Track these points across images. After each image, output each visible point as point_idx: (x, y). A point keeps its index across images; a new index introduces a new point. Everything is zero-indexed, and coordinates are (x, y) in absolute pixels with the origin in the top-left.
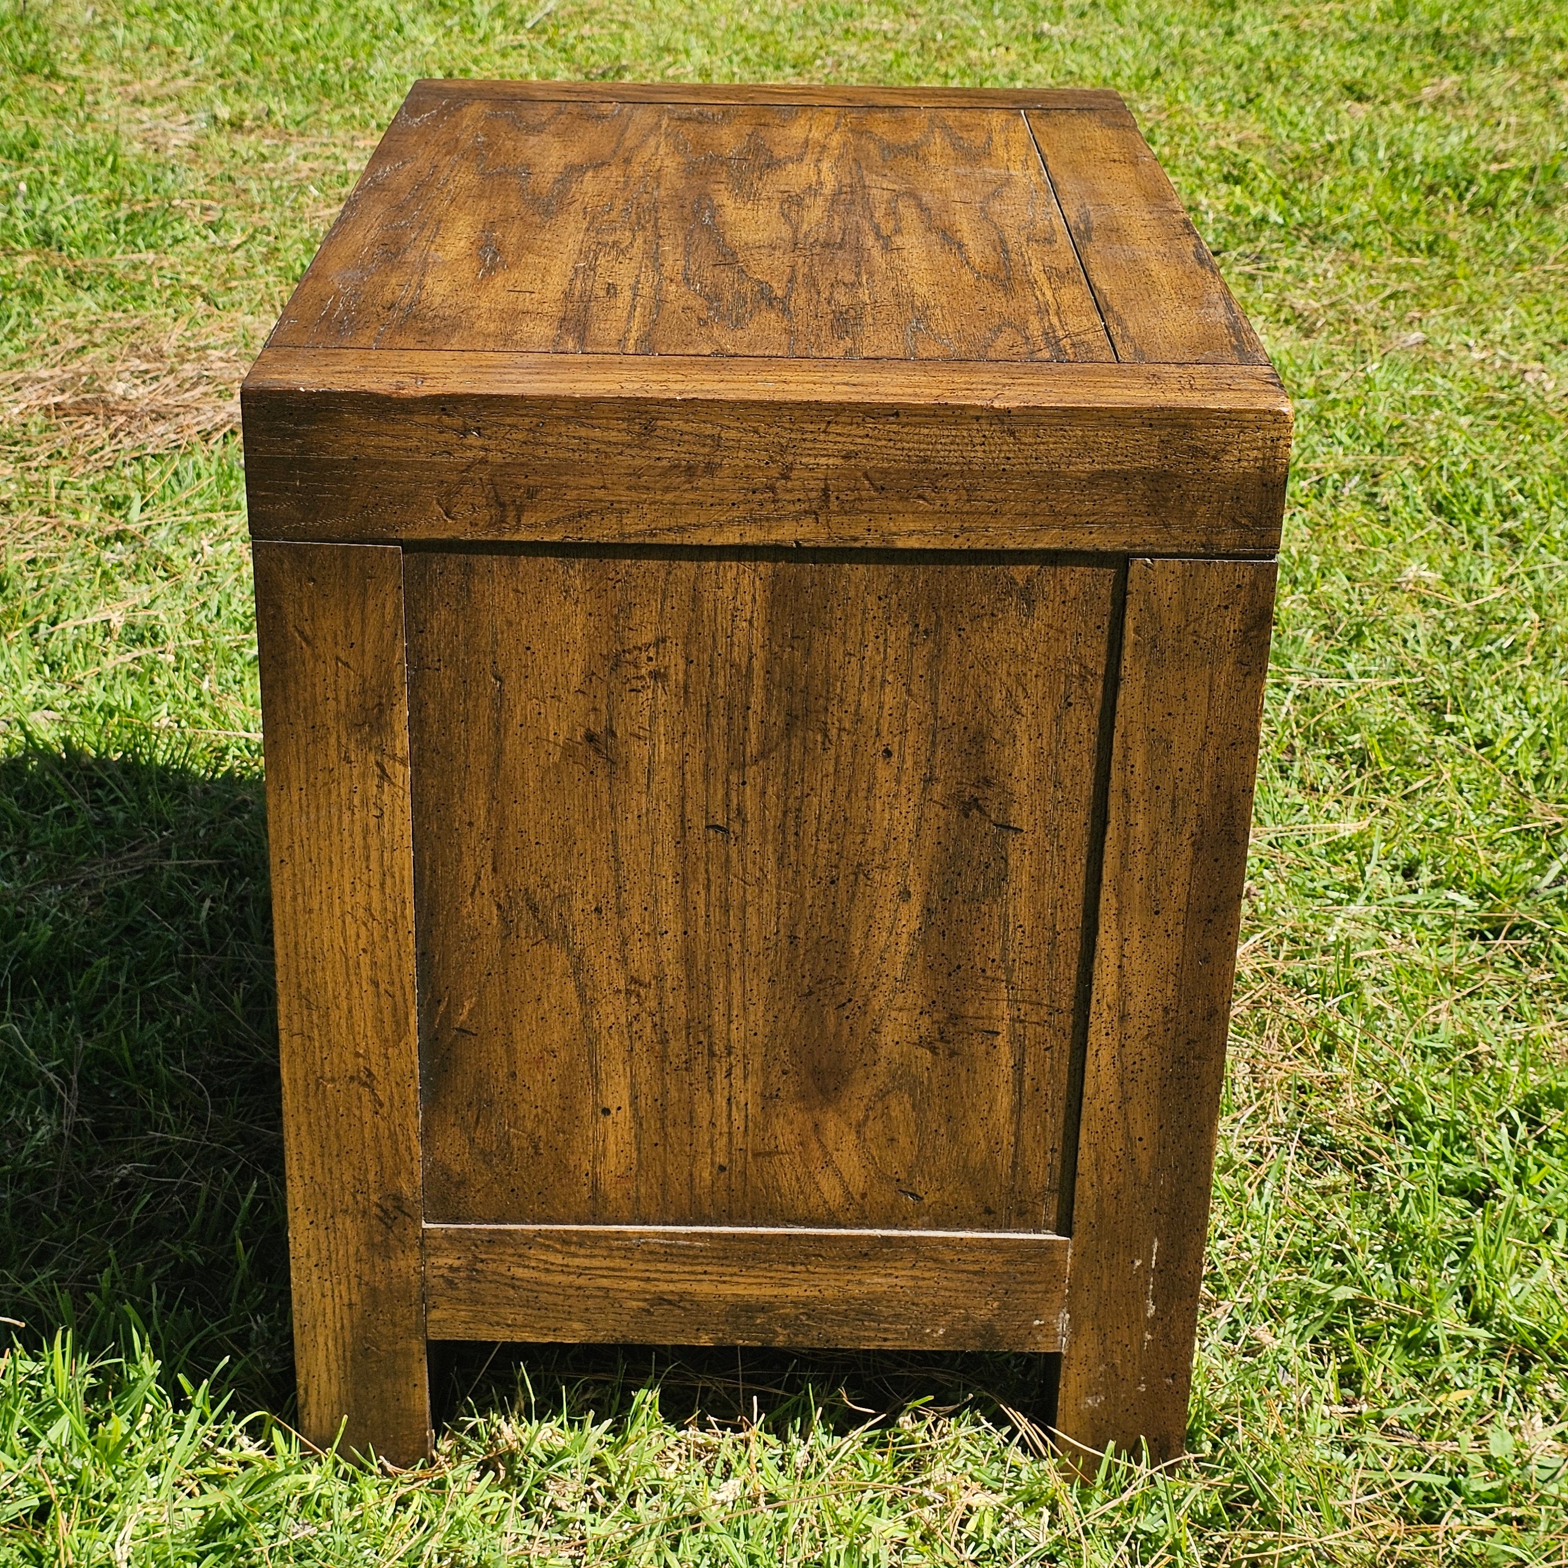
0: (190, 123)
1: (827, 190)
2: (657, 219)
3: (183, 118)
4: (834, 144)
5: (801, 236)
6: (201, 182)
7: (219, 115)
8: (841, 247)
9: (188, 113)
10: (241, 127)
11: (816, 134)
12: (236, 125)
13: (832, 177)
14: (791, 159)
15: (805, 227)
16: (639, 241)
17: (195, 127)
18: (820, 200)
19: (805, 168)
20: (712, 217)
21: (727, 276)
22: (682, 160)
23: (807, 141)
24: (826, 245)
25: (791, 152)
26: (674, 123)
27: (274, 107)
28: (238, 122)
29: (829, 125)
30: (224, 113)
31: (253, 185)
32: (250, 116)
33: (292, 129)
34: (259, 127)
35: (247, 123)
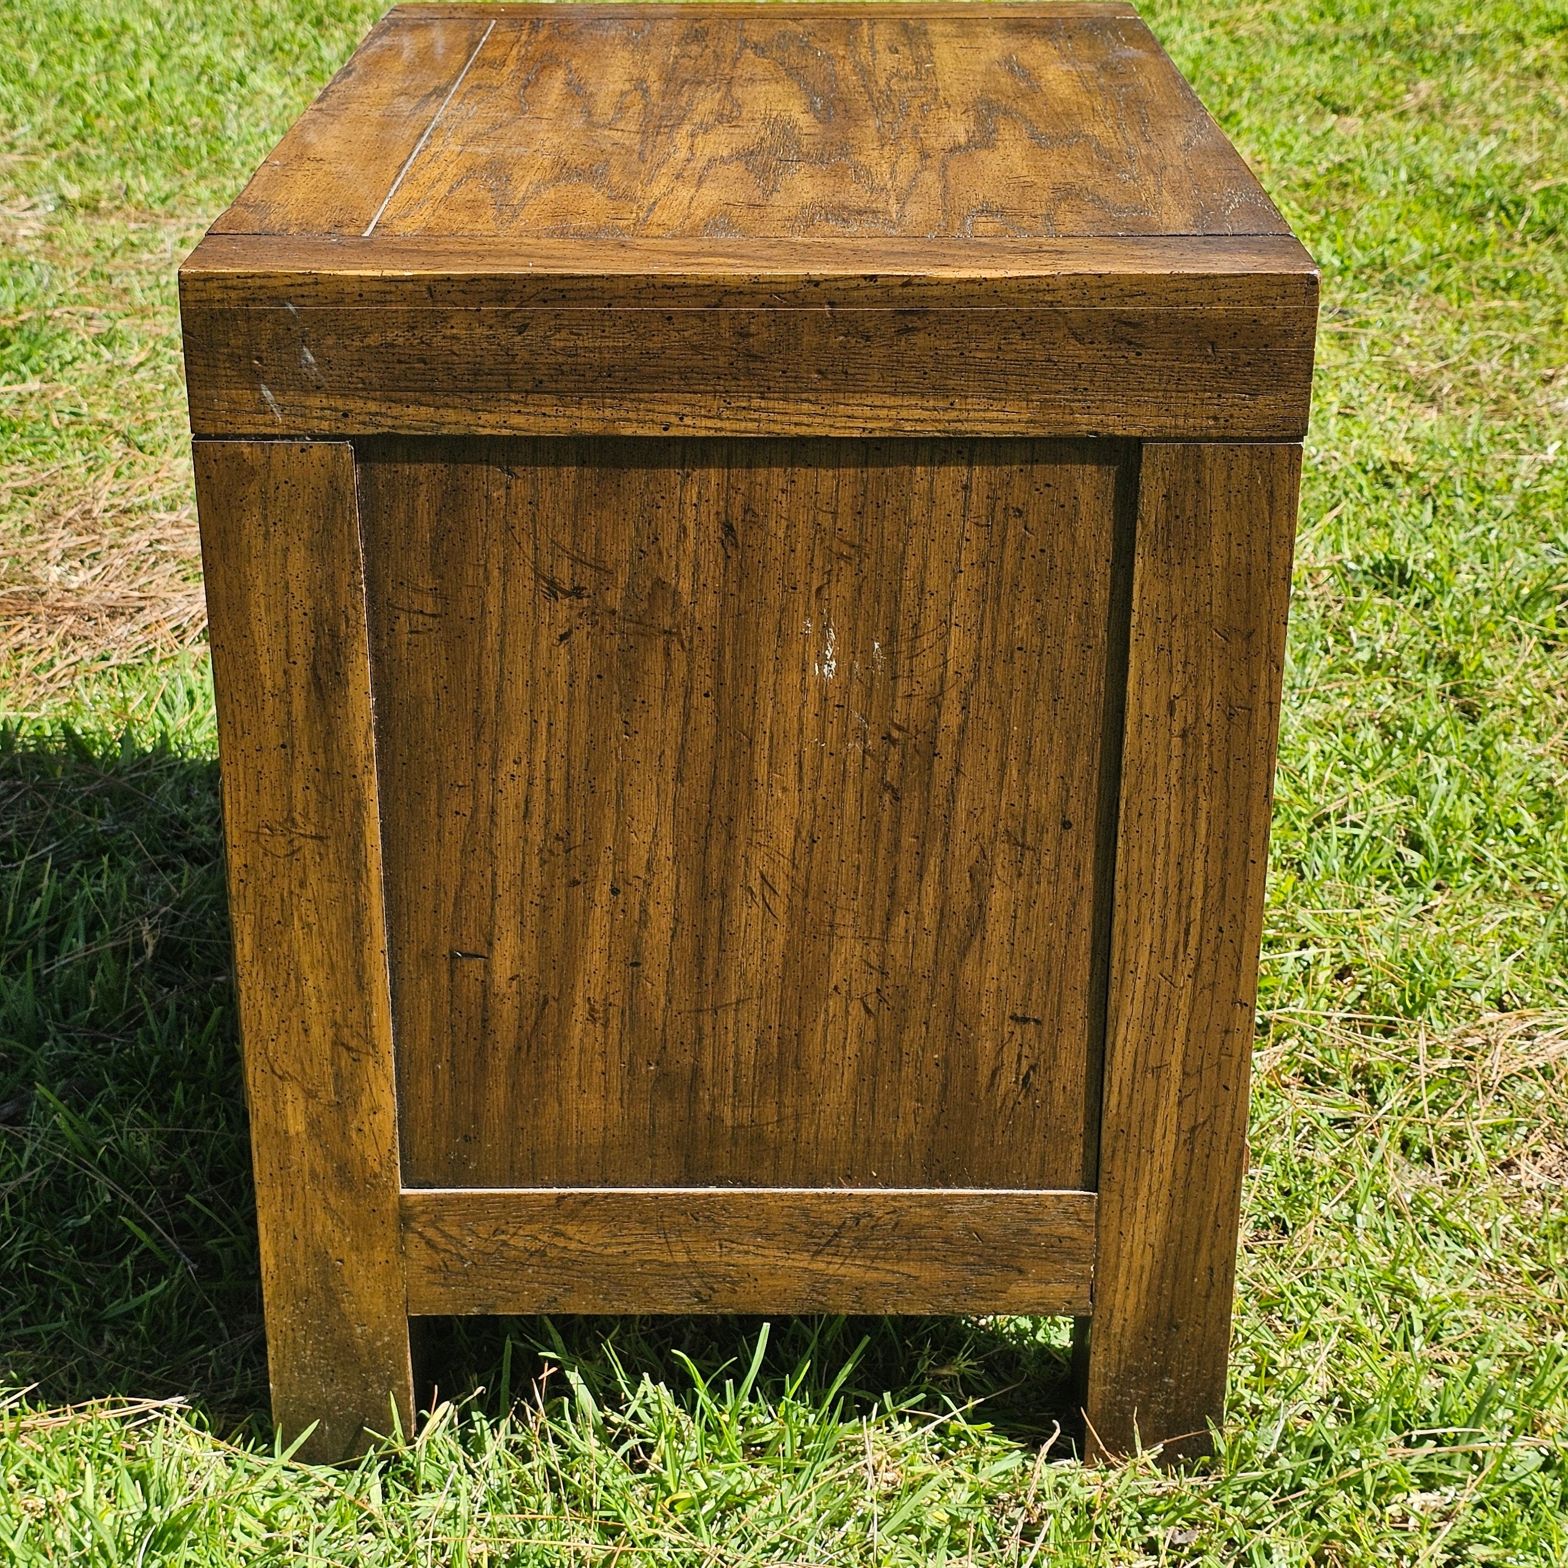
0: (33, 207)
1: (687, 128)
2: (871, 99)
3: (23, 200)
4: (664, 181)
5: (723, 89)
6: (72, 283)
7: (69, 196)
8: (686, 81)
9: (29, 196)
10: (96, 209)
11: (684, 193)
12: (91, 208)
13: (677, 141)
14: (723, 160)
15: (718, 96)
16: (882, 82)
17: (40, 212)
18: (697, 119)
19: (707, 151)
20: (813, 103)
21: (795, 60)
22: (857, 158)
23: (700, 183)
24: (699, 83)
25: (722, 170)
26: (881, 206)
27: (133, 184)
28: (93, 204)
29: (663, 208)
30: (73, 192)
31: (134, 282)
32: (105, 196)
33: (157, 208)
34: (118, 208)
35: (103, 204)
